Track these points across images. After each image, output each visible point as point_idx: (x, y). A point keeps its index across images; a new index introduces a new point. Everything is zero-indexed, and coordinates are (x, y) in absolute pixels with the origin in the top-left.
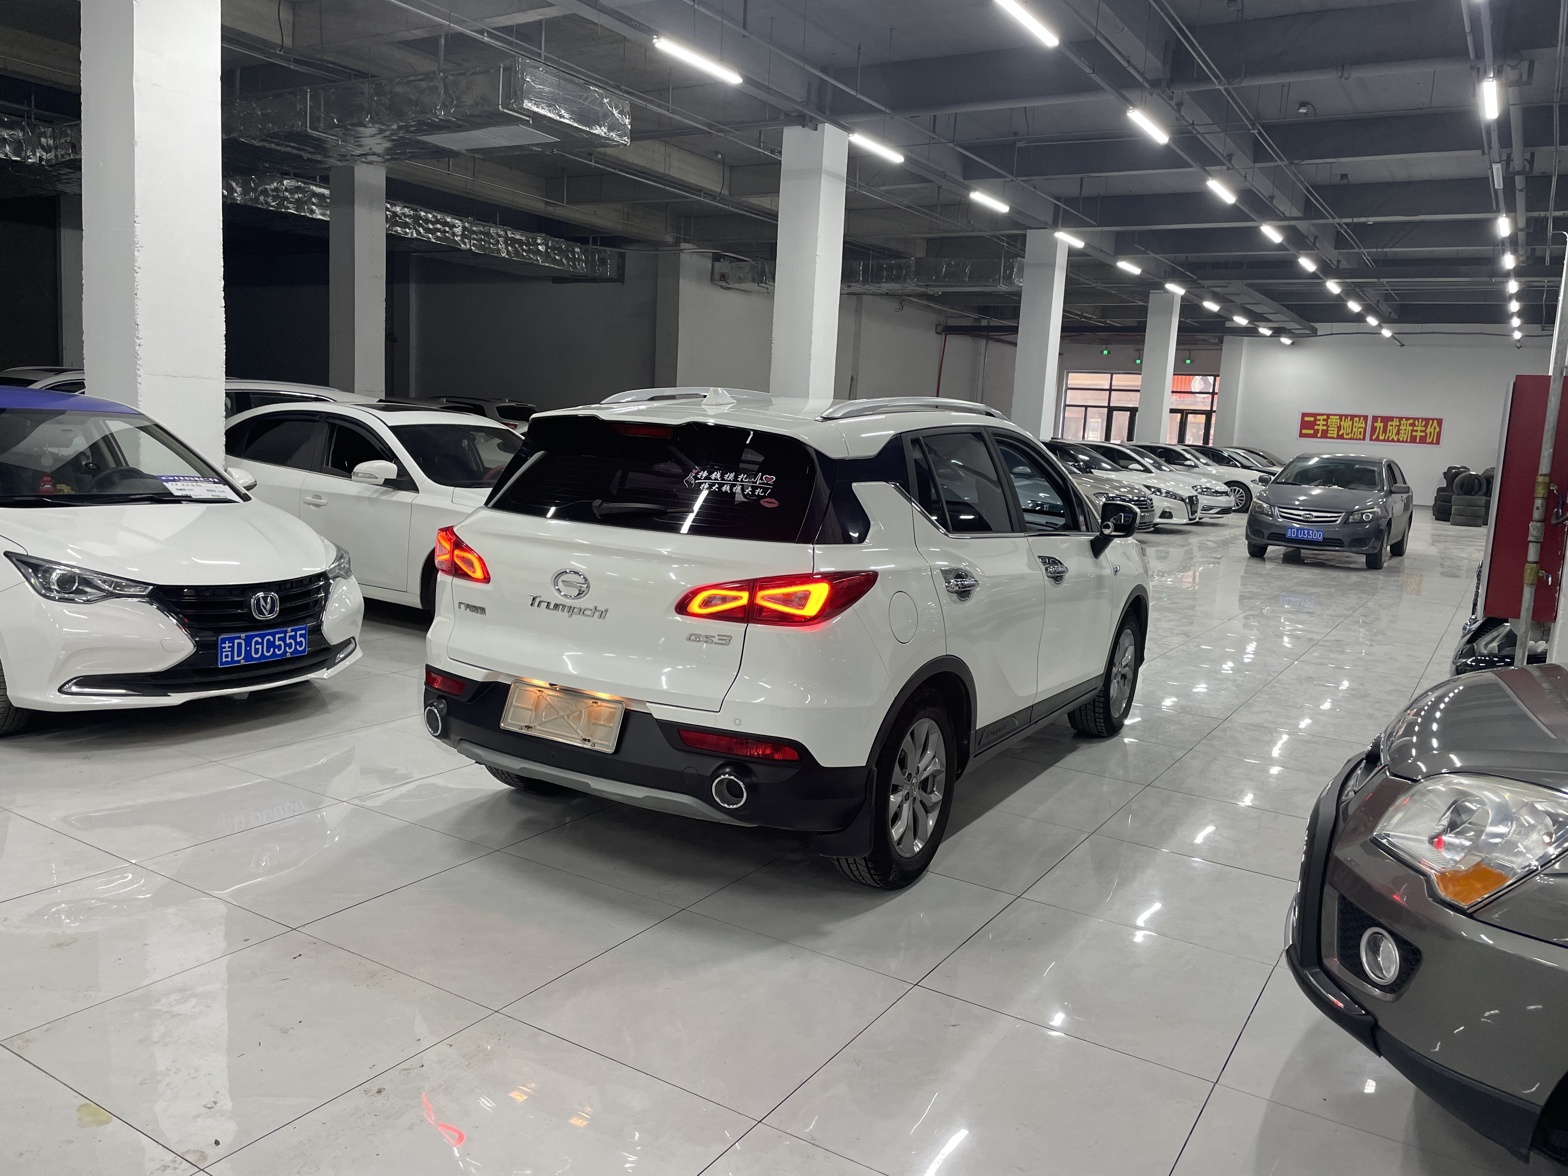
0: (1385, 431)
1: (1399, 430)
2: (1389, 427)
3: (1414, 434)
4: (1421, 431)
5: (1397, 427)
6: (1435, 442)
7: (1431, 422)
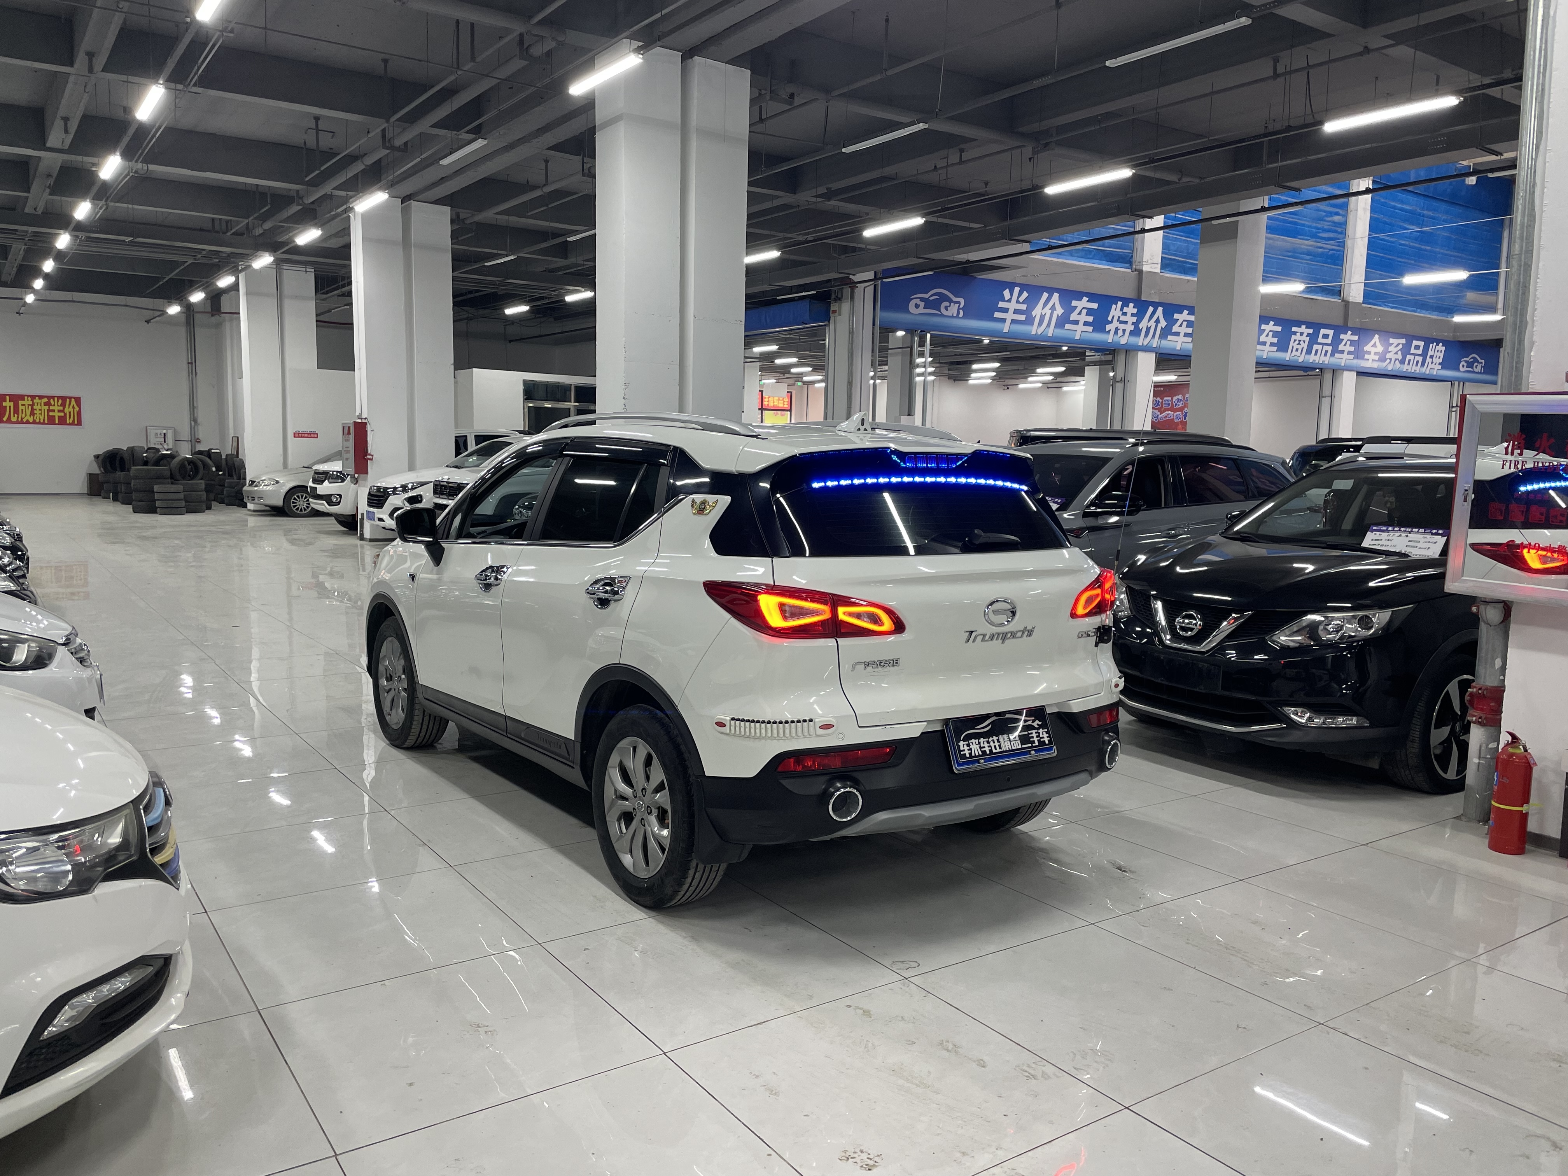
0: (16, 411)
1: (33, 410)
2: (21, 407)
3: (51, 414)
4: (59, 411)
5: (30, 407)
6: (76, 423)
7: (68, 400)
